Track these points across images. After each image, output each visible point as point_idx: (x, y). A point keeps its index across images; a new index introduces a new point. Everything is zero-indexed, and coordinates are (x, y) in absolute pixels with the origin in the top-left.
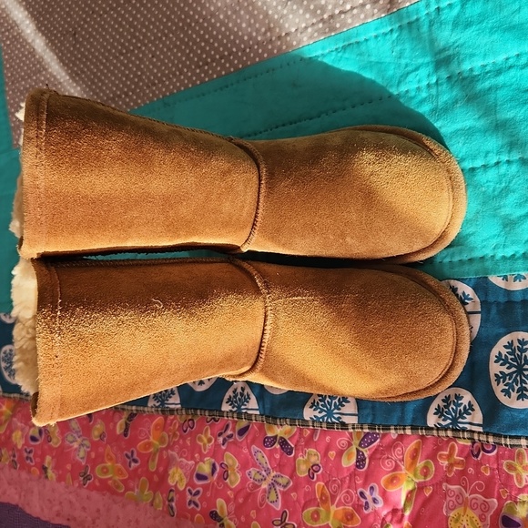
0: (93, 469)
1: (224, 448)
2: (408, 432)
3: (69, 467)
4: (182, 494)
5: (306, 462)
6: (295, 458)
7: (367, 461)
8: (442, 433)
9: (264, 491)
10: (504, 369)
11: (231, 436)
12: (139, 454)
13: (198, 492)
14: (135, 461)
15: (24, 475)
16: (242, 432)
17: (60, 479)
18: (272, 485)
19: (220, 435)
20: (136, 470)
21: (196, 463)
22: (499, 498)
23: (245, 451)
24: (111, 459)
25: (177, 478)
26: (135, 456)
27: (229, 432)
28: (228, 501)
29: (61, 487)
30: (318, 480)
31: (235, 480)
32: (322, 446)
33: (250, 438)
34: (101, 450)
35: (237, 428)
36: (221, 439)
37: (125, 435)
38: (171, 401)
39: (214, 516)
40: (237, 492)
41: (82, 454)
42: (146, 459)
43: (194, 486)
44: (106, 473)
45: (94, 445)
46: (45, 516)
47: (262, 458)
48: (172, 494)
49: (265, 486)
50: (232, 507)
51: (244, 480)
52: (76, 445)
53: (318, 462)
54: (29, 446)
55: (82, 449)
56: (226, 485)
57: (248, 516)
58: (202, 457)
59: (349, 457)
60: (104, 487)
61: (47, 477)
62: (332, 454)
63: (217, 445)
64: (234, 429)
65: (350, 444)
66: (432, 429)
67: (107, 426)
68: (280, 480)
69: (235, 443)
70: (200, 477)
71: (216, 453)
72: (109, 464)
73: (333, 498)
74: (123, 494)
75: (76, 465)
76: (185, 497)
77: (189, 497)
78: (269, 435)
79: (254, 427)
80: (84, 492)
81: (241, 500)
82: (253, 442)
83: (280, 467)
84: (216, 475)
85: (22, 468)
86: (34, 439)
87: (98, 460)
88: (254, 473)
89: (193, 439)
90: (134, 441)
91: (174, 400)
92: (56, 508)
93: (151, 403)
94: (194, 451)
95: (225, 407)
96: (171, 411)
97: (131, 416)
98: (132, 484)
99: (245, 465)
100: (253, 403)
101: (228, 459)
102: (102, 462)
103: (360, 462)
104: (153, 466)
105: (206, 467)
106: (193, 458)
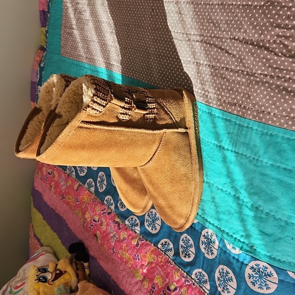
0: (66, 196)
1: (102, 216)
2: (153, 245)
3: (59, 190)
4: (88, 223)
5: (123, 235)
6: (121, 232)
8: (161, 252)
11: (105, 213)
12: (80, 200)
13: (92, 225)
14: (78, 202)
15: (44, 184)
16: (109, 213)
17: (55, 193)
18: (114, 236)
19: (102, 210)
20: (78, 205)
21: (94, 215)
22: (169, 280)
23: (108, 221)
24: (72, 196)
25: (87, 216)
26: (78, 200)
27: (105, 211)
28: (101, 233)
29: (55, 196)
30: (125, 243)
31: (104, 228)
32: (129, 233)
33: (110, 217)
34: (69, 190)
35: (108, 211)
36: (102, 212)
37: (77, 191)
38: (91, 189)
39: (96, 235)
40: (104, 232)
41: (64, 188)
42: (82, 203)
43: (92, 223)
44: (69, 199)
45: (68, 188)
46: (49, 203)
47: (112, 225)
48: (85, 221)
49: (111, 235)
50: (101, 236)
51: (106, 229)
52: (62, 184)
53: (126, 237)
54: (47, 176)
55: (64, 186)
56: (101, 228)
57: (104, 242)
58: (96, 215)
59: (135, 242)
60: (68, 203)
61: (51, 190)
62: (130, 237)
63: (101, 213)
64: (107, 211)
65: (136, 238)
66: (159, 248)
67: (72, 184)
68: (116, 235)
69: (105, 216)
70: (94, 221)
71: (100, 215)
73: (127, 251)
74: (73, 210)
75: (61, 191)
76: (88, 225)
77: (90, 225)
78: (116, 220)
79: (113, 214)
80: (61, 202)
81: (104, 235)
82: (111, 219)
83: (116, 231)
84: (99, 223)
85: (44, 182)
86: (49, 173)
87: (68, 193)
88: (110, 229)
89: (95, 206)
90: (79, 195)
91: (93, 189)
92: (52, 202)
93: (86, 185)
94: (94, 211)
95: (105, 202)
96: (91, 192)
97: (80, 185)
98: (76, 208)
99: (108, 225)
100: (113, 207)
101: (103, 220)
102: (69, 195)
103: (138, 244)
104: (83, 206)
105: (97, 218)
106: (93, 213)
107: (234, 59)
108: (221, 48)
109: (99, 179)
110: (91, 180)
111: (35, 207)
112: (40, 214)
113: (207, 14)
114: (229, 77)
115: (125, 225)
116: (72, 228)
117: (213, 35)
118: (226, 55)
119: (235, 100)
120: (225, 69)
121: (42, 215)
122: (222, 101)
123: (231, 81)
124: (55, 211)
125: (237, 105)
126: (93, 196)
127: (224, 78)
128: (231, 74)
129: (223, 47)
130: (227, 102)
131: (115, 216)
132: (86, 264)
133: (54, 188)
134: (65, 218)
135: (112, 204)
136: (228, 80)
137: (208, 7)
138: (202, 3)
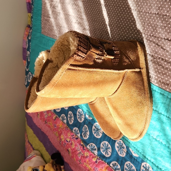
0: (47, 122)
1: (72, 139)
2: (106, 164)
3: (43, 117)
4: (63, 142)
5: (87, 154)
6: (85, 152)
7: (98, 162)
9: (78, 153)
10: (127, 168)
11: (74, 138)
12: (57, 126)
13: (66, 144)
14: (56, 127)
16: (77, 139)
17: (41, 119)
18: (80, 153)
19: (72, 136)
20: (56, 129)
21: (67, 138)
23: (76, 143)
25: (62, 137)
26: (56, 126)
27: (74, 137)
28: (71, 149)
29: (40, 121)
30: (87, 159)
31: (73, 147)
32: (90, 154)
33: (78, 141)
34: (50, 119)
36: (72, 137)
37: (55, 120)
38: (64, 121)
39: (68, 150)
40: (73, 149)
41: (46, 116)
42: (58, 128)
43: (65, 142)
44: (50, 124)
45: (48, 117)
46: (37, 124)
47: (79, 146)
48: (61, 140)
49: (78, 152)
50: (72, 151)
51: (75, 148)
52: (45, 114)
53: (89, 156)
56: (71, 146)
57: (74, 155)
58: (68, 138)
59: (94, 159)
60: (49, 127)
61: (38, 117)
62: (91, 156)
64: (75, 136)
65: (95, 157)
66: (111, 167)
67: (51, 115)
68: (82, 153)
69: (74, 140)
70: (67, 141)
71: (70, 138)
72: (51, 123)
73: (90, 164)
74: (53, 131)
75: (44, 118)
76: (63, 143)
77: (64, 144)
78: (81, 143)
79: (79, 139)
80: (45, 125)
81: (74, 151)
82: (78, 142)
83: (82, 150)
84: (70, 143)
87: (49, 120)
88: (77, 148)
89: (67, 133)
90: (56, 123)
91: (65, 121)
92: (39, 124)
93: (61, 118)
94: (66, 135)
95: (73, 131)
96: (64, 123)
97: (56, 117)
98: (55, 131)
99: (76, 145)
100: (79, 135)
101: (73, 142)
102: (50, 121)
103: (96, 162)
104: (59, 130)
105: (68, 140)
106: (66, 136)
107: (167, 54)
108: (157, 44)
109: (69, 116)
110: (64, 115)
111: (28, 125)
112: (32, 130)
113: (147, 19)
114: (163, 65)
115: (87, 148)
116: (52, 142)
117: (152, 35)
118: (162, 50)
119: (168, 82)
120: (161, 59)
121: (33, 130)
122: (158, 80)
123: (165, 68)
124: (41, 130)
125: (169, 85)
126: (66, 125)
127: (160, 65)
128: (166, 63)
129: (159, 44)
130: (162, 82)
131: (80, 141)
132: (62, 167)
133: (40, 116)
134: (47, 134)
135: (78, 133)
136: (163, 67)
137: (147, 14)
138: (143, 11)
